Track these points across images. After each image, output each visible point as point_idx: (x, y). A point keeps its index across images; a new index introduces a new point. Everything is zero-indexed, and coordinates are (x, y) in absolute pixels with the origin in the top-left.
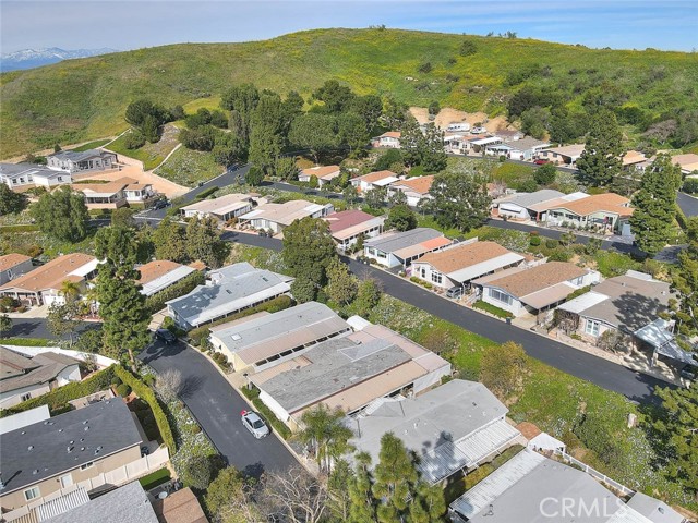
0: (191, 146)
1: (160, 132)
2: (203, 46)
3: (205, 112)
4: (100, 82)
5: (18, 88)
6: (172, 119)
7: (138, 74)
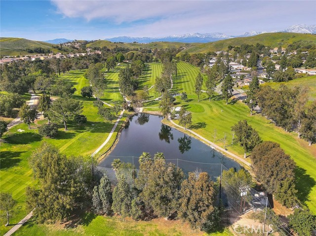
0: (235, 51)
7: (230, 42)
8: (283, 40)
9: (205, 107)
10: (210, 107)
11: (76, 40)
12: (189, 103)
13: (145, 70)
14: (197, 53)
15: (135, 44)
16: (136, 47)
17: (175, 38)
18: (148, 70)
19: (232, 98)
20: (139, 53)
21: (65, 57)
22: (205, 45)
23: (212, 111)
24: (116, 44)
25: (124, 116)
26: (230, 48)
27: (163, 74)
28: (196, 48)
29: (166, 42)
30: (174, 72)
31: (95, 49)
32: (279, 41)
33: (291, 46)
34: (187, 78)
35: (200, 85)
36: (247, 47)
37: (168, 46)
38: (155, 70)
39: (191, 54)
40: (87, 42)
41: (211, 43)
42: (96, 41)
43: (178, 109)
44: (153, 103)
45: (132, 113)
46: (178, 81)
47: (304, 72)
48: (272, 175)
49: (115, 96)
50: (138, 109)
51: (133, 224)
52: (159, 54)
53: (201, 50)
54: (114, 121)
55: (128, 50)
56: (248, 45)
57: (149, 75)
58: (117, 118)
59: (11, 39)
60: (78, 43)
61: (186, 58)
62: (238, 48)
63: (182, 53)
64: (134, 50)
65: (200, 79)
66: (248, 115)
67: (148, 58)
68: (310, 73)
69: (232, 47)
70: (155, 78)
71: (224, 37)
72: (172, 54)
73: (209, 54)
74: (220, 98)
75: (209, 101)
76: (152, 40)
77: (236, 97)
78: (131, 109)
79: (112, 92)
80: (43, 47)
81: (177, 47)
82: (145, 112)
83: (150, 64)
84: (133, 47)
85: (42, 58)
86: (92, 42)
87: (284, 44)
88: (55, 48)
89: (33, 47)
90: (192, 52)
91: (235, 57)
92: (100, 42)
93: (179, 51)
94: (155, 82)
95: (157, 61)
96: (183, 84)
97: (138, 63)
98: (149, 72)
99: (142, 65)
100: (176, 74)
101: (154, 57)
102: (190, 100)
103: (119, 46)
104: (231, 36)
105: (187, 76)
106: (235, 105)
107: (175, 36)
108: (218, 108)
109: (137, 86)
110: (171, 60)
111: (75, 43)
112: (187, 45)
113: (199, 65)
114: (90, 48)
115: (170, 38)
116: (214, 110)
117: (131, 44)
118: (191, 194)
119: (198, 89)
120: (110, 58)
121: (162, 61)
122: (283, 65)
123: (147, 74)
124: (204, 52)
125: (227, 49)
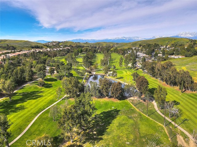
9: (124, 72)
10: (126, 72)
11: (53, 41)
12: (117, 70)
13: (94, 57)
14: (122, 48)
15: (86, 43)
16: (88, 45)
17: (110, 40)
18: (96, 57)
19: (136, 68)
20: (90, 48)
21: (52, 50)
22: (126, 44)
23: (127, 73)
24: (76, 44)
25: (87, 75)
26: (140, 45)
27: (104, 58)
28: (122, 46)
29: (105, 42)
30: (110, 57)
31: (65, 46)
32: (167, 42)
33: (173, 44)
34: (116, 61)
35: (121, 62)
37: (106, 45)
38: (99, 57)
39: (119, 49)
40: (59, 43)
41: (130, 43)
42: (65, 42)
43: (111, 72)
44: (100, 70)
45: (91, 74)
46: (112, 62)
47: (173, 57)
48: (141, 85)
49: (81, 68)
50: (93, 73)
51: (97, 99)
52: (101, 49)
53: (125, 46)
54: (83, 77)
55: (83, 47)
56: (150, 44)
57: (97, 59)
58: (84, 76)
59: (21, 41)
60: (54, 43)
61: (116, 51)
62: (144, 45)
63: (114, 48)
64: (87, 46)
65: (121, 59)
66: (142, 74)
67: (95, 51)
68: (175, 58)
69: (141, 45)
70: (100, 60)
71: (140, 39)
72: (109, 49)
73: (129, 49)
74: (131, 68)
75: (126, 69)
76: (96, 41)
77: (138, 68)
78: (90, 73)
79: (80, 66)
80: (39, 45)
81: (111, 45)
82: (96, 74)
83: (96, 54)
84: (86, 45)
85: (41, 51)
86: (63, 42)
87: (170, 44)
88: (45, 45)
89: (33, 45)
90: (120, 47)
91: (142, 50)
92: (67, 42)
93: (112, 47)
94: (100, 62)
95: (100, 52)
96: (114, 63)
97: (91, 53)
98: (96, 58)
99: (93, 54)
100: (111, 59)
101: (99, 51)
102: (117, 69)
103: (78, 45)
104: (144, 39)
105: (117, 60)
106: (137, 71)
107: (110, 38)
108: (129, 72)
109: (91, 64)
110: (108, 52)
111: (52, 43)
112: (117, 44)
113: (123, 54)
114: (62, 45)
115: (107, 40)
116: (128, 73)
117: (84, 43)
118: (114, 87)
119: (121, 64)
120: (76, 51)
121: (103, 52)
122: (164, 54)
123: (95, 59)
124: (126, 48)
125: (139, 46)
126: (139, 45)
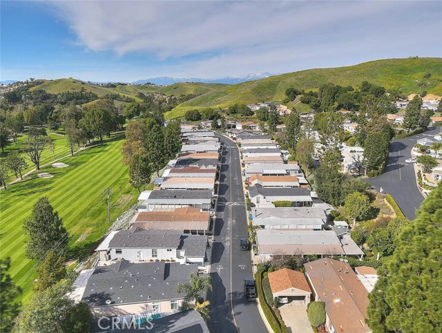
0: (303, 102)
1: (295, 97)
2: (321, 69)
3: (311, 92)
4: (280, 83)
5: (255, 85)
6: (300, 94)
7: (293, 80)
8: (428, 76)
26: (293, 94)
32: (418, 77)
36: (335, 92)
62: (311, 94)
69: (296, 93)
107: (234, 76)
125: (284, 97)
126: (288, 93)
